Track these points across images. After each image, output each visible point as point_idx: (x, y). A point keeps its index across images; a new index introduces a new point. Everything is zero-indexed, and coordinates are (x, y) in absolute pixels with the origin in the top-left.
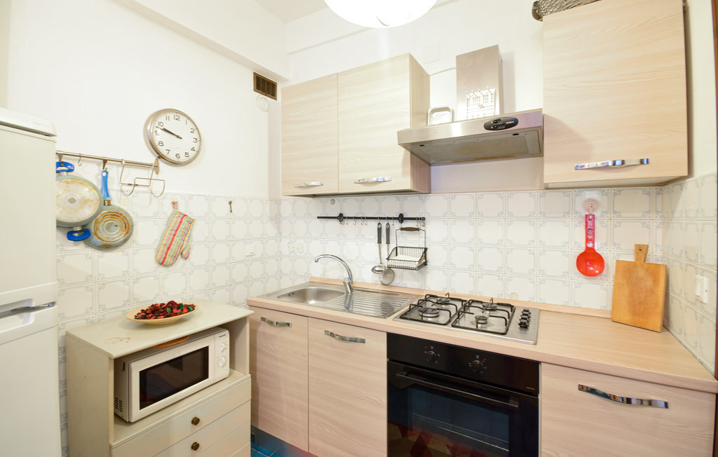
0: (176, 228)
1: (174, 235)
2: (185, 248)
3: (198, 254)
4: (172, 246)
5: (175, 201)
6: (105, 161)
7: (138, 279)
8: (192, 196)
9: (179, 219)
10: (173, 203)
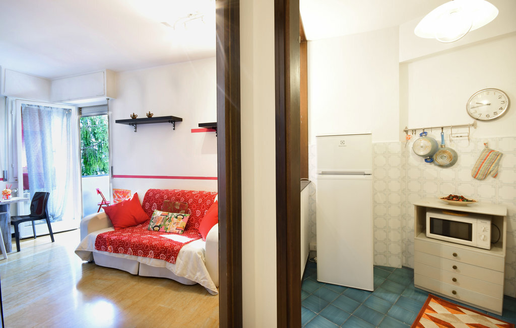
0: (484, 159)
1: (483, 162)
2: (492, 171)
3: (504, 175)
4: (481, 169)
5: (485, 142)
6: (442, 128)
7: (461, 184)
8: (502, 138)
9: (488, 153)
10: (485, 144)
